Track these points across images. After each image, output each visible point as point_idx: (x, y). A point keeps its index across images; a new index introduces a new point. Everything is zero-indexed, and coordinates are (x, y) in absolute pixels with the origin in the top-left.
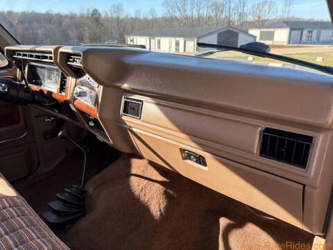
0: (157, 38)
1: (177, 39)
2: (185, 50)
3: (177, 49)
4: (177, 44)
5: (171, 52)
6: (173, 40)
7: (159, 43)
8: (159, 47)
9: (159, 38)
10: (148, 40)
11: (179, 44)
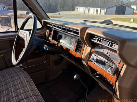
0: (88, 8)
1: (97, 8)
2: (100, 14)
3: (97, 13)
4: (97, 11)
5: (94, 14)
6: (95, 9)
7: (89, 10)
8: (89, 12)
9: (89, 8)
10: (84, 8)
11: (98, 11)
